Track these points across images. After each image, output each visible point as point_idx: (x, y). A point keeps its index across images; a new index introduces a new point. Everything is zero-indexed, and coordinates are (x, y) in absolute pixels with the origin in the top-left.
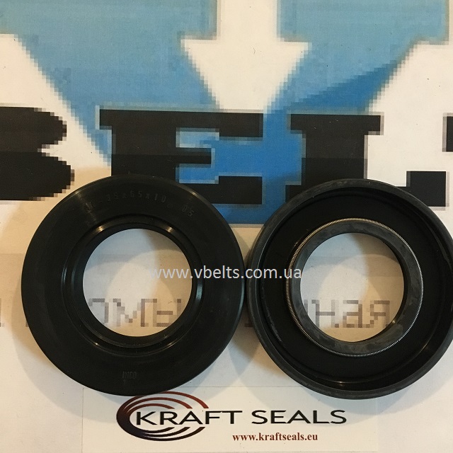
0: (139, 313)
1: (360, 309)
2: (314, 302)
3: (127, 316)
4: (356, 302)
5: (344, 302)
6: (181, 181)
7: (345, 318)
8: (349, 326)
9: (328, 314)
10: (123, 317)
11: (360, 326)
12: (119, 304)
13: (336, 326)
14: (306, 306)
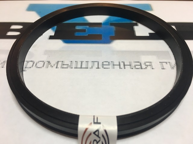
0: (56, 65)
1: (141, 64)
2: (122, 62)
3: (51, 66)
4: (139, 62)
5: (134, 62)
6: (76, 35)
7: (135, 66)
8: (137, 69)
9: (128, 65)
10: (50, 66)
11: (142, 68)
12: (49, 62)
13: (132, 69)
14: (119, 63)
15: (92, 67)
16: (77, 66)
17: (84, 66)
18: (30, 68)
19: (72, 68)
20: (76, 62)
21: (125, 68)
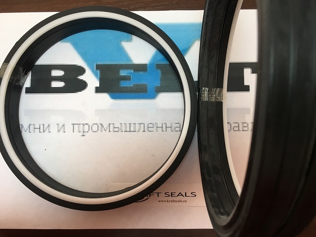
0: (108, 128)
1: (180, 126)
2: (165, 123)
3: (104, 129)
4: (179, 123)
5: (175, 123)
7: (175, 129)
8: (176, 131)
9: (168, 127)
11: (180, 131)
12: (102, 125)
13: (172, 131)
14: (162, 125)
15: (139, 130)
16: (126, 129)
17: (132, 130)
18: (88, 132)
19: (122, 131)
20: (125, 124)
21: (166, 131)
